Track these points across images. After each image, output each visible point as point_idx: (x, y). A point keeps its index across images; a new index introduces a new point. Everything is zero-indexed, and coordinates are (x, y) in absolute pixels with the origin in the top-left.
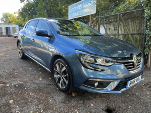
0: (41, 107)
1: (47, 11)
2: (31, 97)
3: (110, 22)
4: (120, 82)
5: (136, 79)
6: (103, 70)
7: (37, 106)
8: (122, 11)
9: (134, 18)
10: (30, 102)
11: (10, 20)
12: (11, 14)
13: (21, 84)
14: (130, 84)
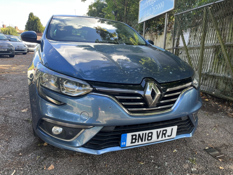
1: (116, 13)
8: (210, 1)
14: (134, 139)
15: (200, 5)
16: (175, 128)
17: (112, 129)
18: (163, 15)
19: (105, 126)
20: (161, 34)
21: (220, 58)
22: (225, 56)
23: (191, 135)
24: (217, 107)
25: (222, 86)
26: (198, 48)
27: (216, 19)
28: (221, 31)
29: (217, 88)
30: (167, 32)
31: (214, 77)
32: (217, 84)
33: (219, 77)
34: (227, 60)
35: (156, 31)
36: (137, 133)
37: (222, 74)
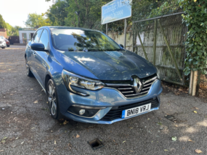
0: (18, 133)
1: (79, 13)
2: (14, 122)
3: (149, 29)
4: (111, 110)
5: (139, 107)
6: (88, 95)
7: (16, 132)
8: (159, 16)
9: (175, 24)
10: (10, 128)
11: (38, 24)
12: (39, 16)
13: (9, 107)
14: (129, 113)
15: (152, 17)
16: (150, 104)
17: (117, 108)
18: (123, 20)
19: (113, 107)
20: (121, 34)
21: (167, 54)
22: (170, 53)
23: (158, 108)
24: (167, 89)
25: (169, 74)
26: (152, 47)
27: (163, 27)
28: (167, 36)
29: (166, 75)
30: (127, 33)
31: (163, 68)
32: (166, 73)
33: (167, 68)
34: (172, 56)
35: (117, 31)
36: (130, 109)
37: (169, 66)
